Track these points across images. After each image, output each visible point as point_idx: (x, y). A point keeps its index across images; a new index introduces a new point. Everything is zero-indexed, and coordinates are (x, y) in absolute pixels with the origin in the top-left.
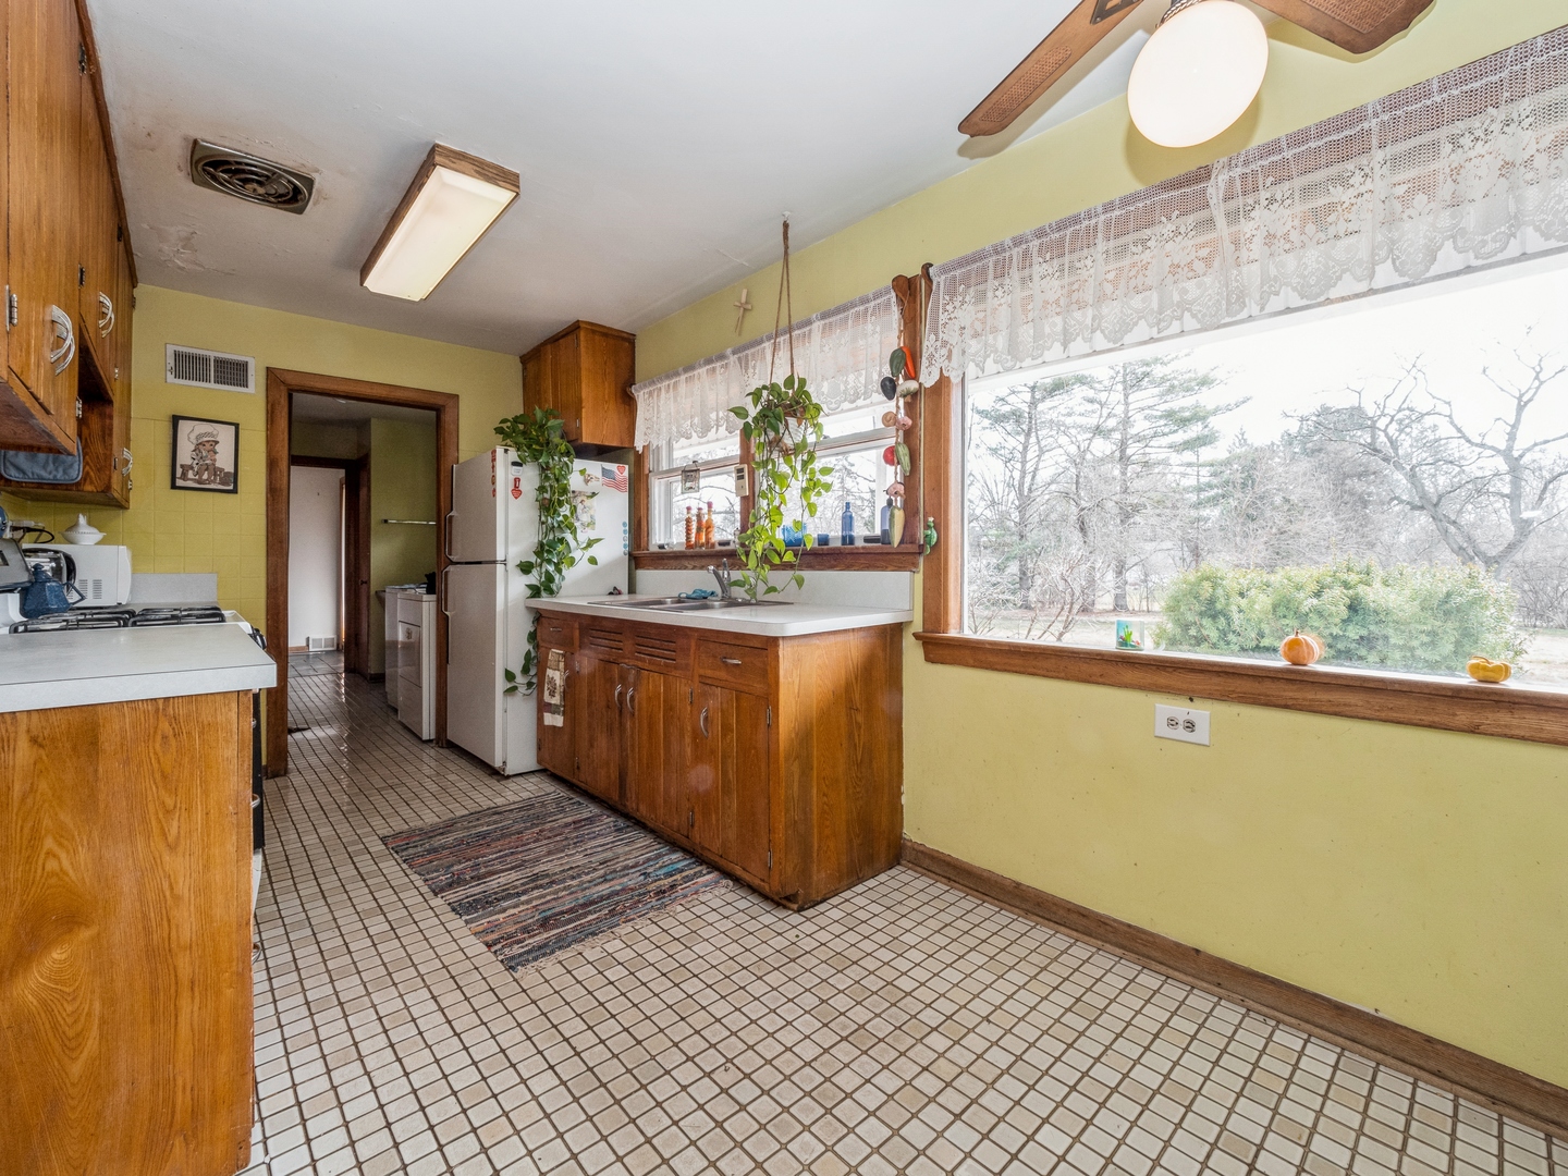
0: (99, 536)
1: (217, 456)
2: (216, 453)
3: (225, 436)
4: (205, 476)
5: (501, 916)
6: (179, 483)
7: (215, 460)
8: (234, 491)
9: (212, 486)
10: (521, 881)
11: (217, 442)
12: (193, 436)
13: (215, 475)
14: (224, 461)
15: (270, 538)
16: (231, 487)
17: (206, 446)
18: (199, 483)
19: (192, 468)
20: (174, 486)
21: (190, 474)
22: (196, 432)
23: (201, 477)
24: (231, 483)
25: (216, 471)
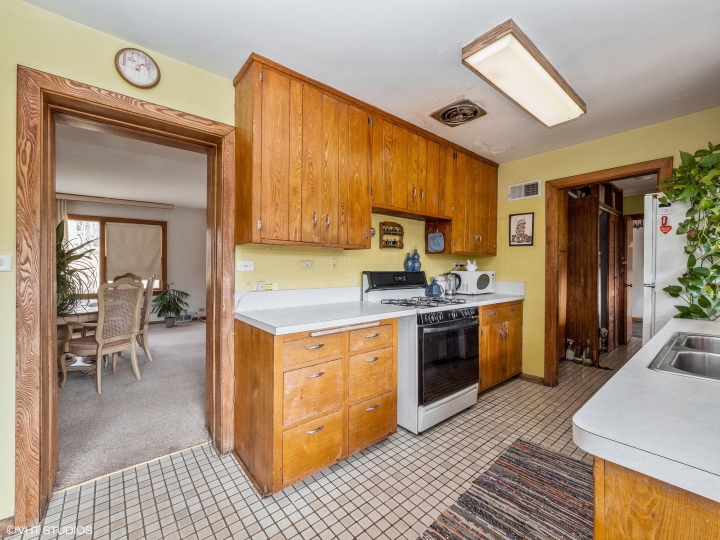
0: (476, 267)
1: (525, 230)
2: (524, 228)
3: (528, 219)
4: (521, 239)
5: (464, 520)
6: (512, 243)
7: (524, 231)
8: (532, 245)
9: (523, 243)
10: (509, 518)
11: (525, 223)
12: (516, 222)
13: (524, 238)
14: (528, 232)
15: (547, 266)
16: (530, 243)
17: (521, 225)
18: (519, 242)
19: (516, 236)
20: (510, 245)
21: (515, 239)
22: (518, 220)
23: (519, 240)
24: (530, 241)
25: (524, 236)
